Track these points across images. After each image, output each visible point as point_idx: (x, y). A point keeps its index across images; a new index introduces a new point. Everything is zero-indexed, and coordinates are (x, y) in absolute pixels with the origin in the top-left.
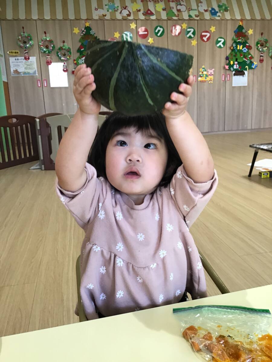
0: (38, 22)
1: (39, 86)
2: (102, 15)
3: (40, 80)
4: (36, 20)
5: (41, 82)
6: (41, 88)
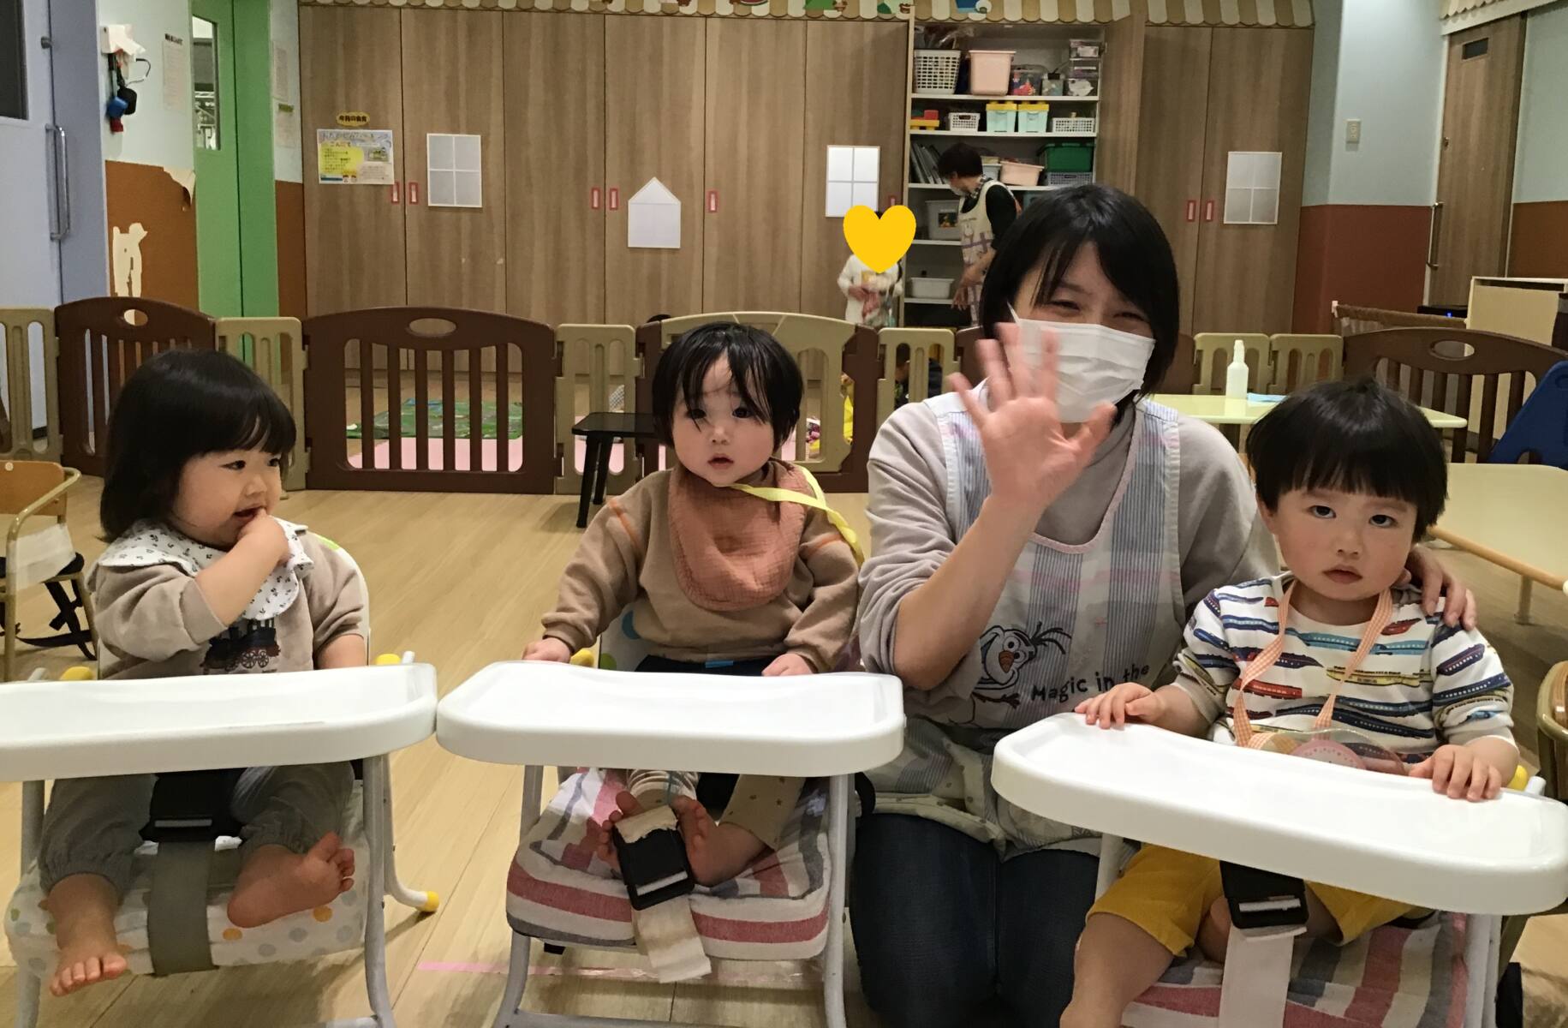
0: (407, 13)
1: (396, 200)
2: (600, 0)
3: (397, 184)
5: (401, 188)
6: (399, 207)
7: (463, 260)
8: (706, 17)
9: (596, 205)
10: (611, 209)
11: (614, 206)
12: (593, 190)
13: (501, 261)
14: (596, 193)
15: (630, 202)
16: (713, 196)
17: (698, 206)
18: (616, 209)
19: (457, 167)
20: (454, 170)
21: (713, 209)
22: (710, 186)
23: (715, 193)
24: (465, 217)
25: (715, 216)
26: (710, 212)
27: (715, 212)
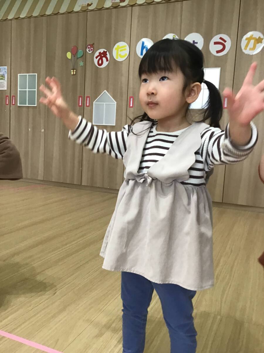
0: (14, 22)
1: (7, 103)
2: (87, 5)
3: (8, 96)
4: (11, 20)
5: (9, 98)
6: (8, 106)
7: (30, 129)
8: (132, 6)
9: (80, 105)
10: (87, 106)
12: (79, 97)
13: (43, 130)
14: (81, 98)
15: (94, 103)
16: (132, 99)
17: (124, 104)
18: (89, 106)
19: (28, 89)
20: (27, 90)
21: (131, 105)
22: (130, 94)
23: (132, 97)
24: (31, 110)
25: (132, 109)
26: (130, 107)
27: (132, 107)
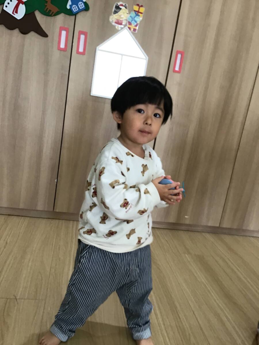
9: (62, 46)
10: (78, 52)
11: (81, 50)
12: (62, 29)
14: (64, 33)
15: (97, 48)
16: (179, 56)
18: (83, 53)
21: (177, 69)
22: (179, 46)
23: (182, 54)
25: (177, 76)
26: (175, 71)
27: (179, 72)
